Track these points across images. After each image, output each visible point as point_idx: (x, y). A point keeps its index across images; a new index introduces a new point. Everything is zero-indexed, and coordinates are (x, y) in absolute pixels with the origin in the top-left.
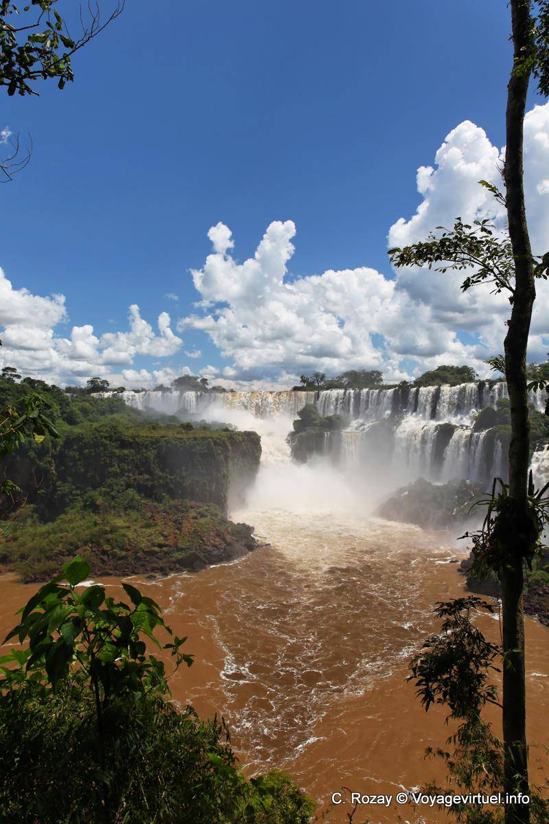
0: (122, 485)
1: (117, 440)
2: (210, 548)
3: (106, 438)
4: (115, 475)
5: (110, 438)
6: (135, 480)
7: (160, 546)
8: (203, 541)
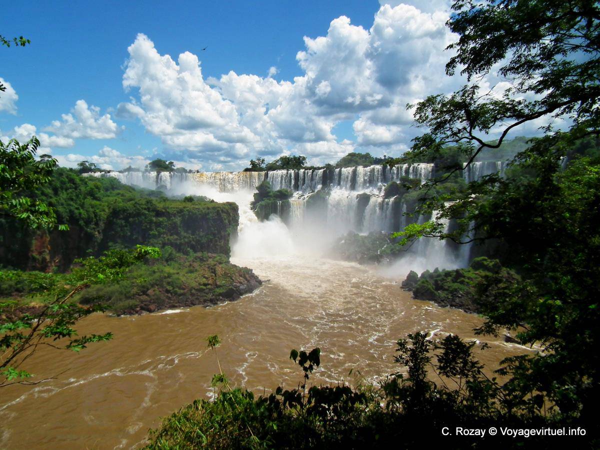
0: (160, 244)
1: (153, 211)
2: (238, 285)
3: (145, 209)
4: (154, 236)
5: (148, 209)
6: (168, 239)
7: (205, 285)
8: (232, 279)
